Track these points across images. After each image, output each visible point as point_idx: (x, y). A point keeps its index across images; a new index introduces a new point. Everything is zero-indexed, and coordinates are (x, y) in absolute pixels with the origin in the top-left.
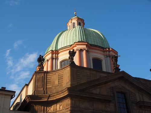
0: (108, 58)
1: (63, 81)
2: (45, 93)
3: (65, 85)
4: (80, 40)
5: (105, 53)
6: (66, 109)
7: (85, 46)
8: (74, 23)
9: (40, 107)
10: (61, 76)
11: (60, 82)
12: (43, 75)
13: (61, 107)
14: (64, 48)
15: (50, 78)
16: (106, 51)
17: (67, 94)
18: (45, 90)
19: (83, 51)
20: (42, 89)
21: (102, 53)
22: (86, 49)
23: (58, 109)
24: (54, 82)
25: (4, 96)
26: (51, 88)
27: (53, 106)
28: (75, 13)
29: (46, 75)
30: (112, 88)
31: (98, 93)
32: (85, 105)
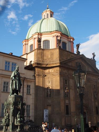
0: (70, 43)
1: (54, 56)
2: (43, 62)
3: (55, 59)
4: (56, 30)
5: (69, 39)
6: (56, 72)
7: (60, 34)
8: (48, 14)
9: (42, 70)
10: (52, 53)
11: (52, 57)
12: (41, 51)
13: (53, 71)
14: (46, 32)
15: (45, 53)
16: (69, 38)
17: (59, 65)
18: (43, 60)
19: (58, 37)
20: (41, 59)
21: (67, 39)
22: (60, 36)
23: (51, 72)
24: (48, 56)
25: (21, 61)
26: (46, 59)
27: (48, 70)
28: (48, 6)
29: (43, 51)
30: (77, 63)
31: (71, 65)
32: (65, 71)
